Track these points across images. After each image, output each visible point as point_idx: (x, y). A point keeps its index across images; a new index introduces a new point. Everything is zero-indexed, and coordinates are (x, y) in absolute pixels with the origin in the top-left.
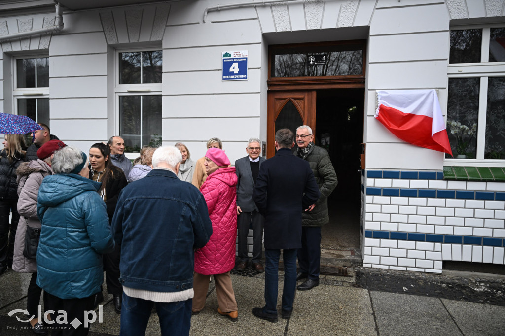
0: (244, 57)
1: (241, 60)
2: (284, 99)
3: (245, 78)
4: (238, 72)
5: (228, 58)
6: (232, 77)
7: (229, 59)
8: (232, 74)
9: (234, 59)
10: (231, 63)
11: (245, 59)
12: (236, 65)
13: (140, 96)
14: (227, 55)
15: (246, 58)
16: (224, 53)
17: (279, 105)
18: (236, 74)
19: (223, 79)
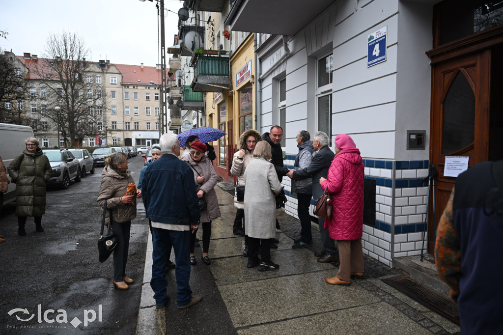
0: (384, 35)
1: (381, 39)
2: (452, 71)
3: (384, 59)
4: (379, 53)
5: (372, 40)
6: (374, 61)
7: (372, 42)
8: (375, 57)
9: (375, 40)
10: (373, 46)
11: (384, 38)
12: (377, 46)
13: (328, 95)
14: (371, 38)
15: (385, 36)
16: (369, 37)
17: (448, 78)
18: (378, 57)
19: (368, 65)
